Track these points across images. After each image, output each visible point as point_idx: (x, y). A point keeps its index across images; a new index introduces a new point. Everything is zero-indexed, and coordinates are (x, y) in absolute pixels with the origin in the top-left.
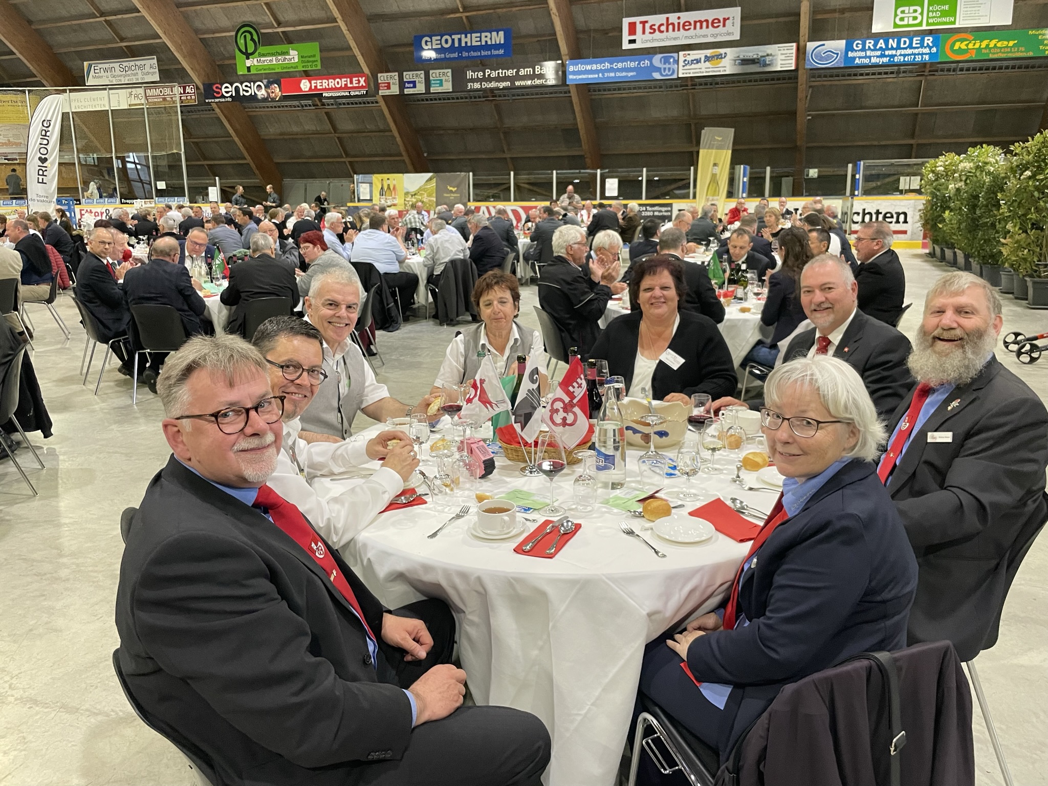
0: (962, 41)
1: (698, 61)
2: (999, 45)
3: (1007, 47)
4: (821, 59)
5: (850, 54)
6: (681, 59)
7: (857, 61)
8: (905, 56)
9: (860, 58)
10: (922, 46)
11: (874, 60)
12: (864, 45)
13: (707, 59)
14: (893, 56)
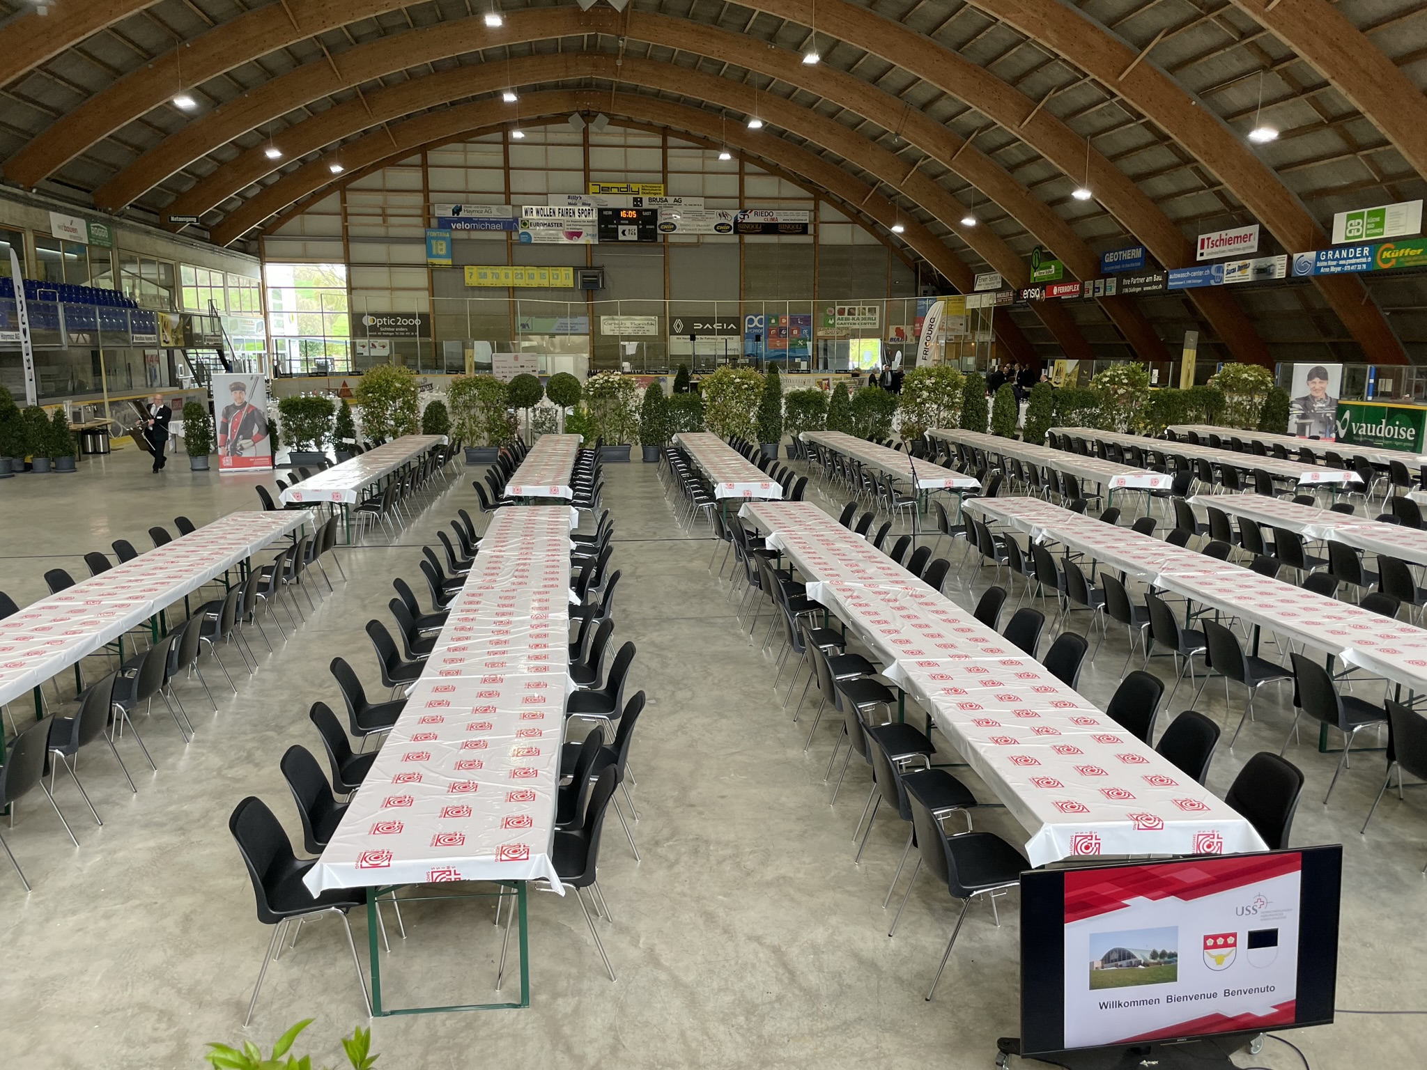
0: (1387, 250)
1: (1234, 270)
2: (1411, 253)
3: (1416, 255)
4: (1301, 268)
5: (1319, 264)
6: (1226, 269)
7: (1322, 270)
8: (1351, 265)
9: (1325, 267)
10: (1362, 257)
11: (1333, 269)
12: (1327, 255)
13: (1240, 268)
14: (1343, 266)
